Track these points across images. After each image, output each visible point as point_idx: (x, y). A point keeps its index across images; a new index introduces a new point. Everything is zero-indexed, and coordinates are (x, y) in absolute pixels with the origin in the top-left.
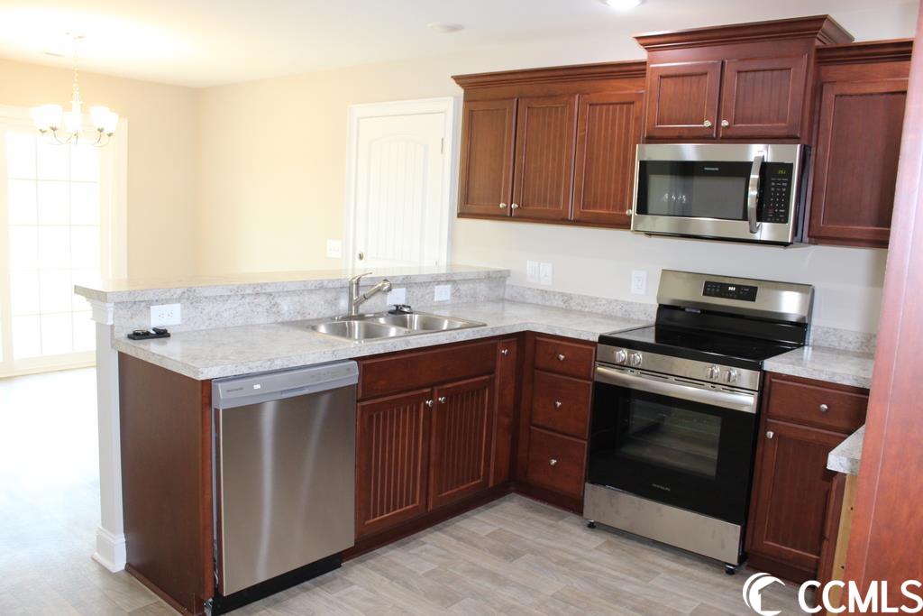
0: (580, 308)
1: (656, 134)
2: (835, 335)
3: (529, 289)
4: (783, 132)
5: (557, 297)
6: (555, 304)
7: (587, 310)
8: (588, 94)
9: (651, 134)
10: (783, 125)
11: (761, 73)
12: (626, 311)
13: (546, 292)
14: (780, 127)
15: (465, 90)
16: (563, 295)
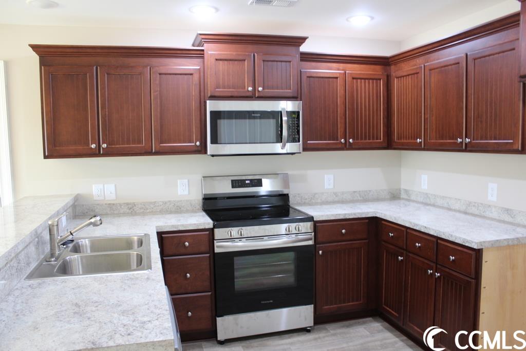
0: (142, 210)
1: (217, 94)
2: (299, 197)
3: (98, 205)
4: (291, 95)
5: (122, 207)
6: (122, 211)
7: (148, 211)
8: (158, 67)
9: (213, 94)
10: (290, 91)
11: (276, 63)
12: (177, 206)
13: (114, 204)
14: (289, 92)
15: (40, 56)
16: (128, 204)
